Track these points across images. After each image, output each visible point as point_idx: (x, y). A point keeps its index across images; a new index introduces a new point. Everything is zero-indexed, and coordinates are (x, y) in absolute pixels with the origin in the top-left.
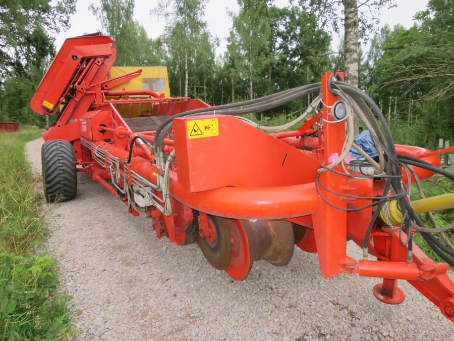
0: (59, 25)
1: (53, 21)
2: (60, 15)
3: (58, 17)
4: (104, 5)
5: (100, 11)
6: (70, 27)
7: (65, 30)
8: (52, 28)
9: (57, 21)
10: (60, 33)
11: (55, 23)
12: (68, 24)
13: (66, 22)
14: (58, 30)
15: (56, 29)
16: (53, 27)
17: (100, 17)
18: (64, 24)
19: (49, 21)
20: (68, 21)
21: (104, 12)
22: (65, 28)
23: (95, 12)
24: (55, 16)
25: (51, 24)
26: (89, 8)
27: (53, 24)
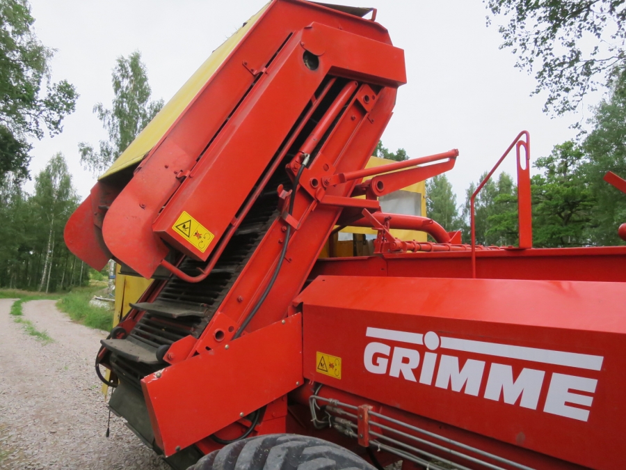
0: (43, 126)
1: (35, 119)
2: (48, 112)
3: (45, 114)
4: (117, 107)
5: (110, 116)
6: (61, 131)
7: (53, 134)
8: (31, 130)
9: (41, 120)
10: (43, 139)
11: (37, 123)
12: (59, 127)
13: (56, 124)
14: (39, 134)
15: (37, 132)
16: (32, 128)
17: (109, 123)
18: (53, 126)
19: (28, 119)
20: (59, 121)
21: (115, 118)
22: (52, 132)
23: (102, 115)
24: (41, 113)
25: (31, 125)
26: (95, 110)
27: (34, 124)
